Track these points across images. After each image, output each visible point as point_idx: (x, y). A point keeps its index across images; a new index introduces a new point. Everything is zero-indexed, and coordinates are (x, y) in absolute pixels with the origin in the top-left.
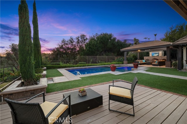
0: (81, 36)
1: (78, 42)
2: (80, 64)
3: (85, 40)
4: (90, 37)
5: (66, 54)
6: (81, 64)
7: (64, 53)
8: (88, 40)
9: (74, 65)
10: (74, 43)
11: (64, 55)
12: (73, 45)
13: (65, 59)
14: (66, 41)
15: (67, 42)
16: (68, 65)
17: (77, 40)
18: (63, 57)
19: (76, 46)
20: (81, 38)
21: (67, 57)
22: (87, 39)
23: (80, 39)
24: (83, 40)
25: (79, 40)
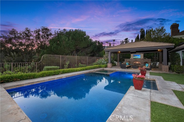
0: (43, 30)
1: (38, 37)
2: (48, 69)
3: (48, 35)
4: (56, 32)
5: (17, 52)
6: (51, 69)
7: (13, 51)
8: (52, 36)
9: (36, 73)
10: (31, 38)
11: (13, 53)
12: (29, 39)
13: (14, 59)
14: (18, 32)
15: (19, 35)
16: (20, 74)
17: (37, 34)
18: (11, 56)
19: (34, 42)
20: (43, 33)
21: (19, 56)
22: (51, 34)
23: (41, 33)
24: (46, 35)
25: (39, 34)
